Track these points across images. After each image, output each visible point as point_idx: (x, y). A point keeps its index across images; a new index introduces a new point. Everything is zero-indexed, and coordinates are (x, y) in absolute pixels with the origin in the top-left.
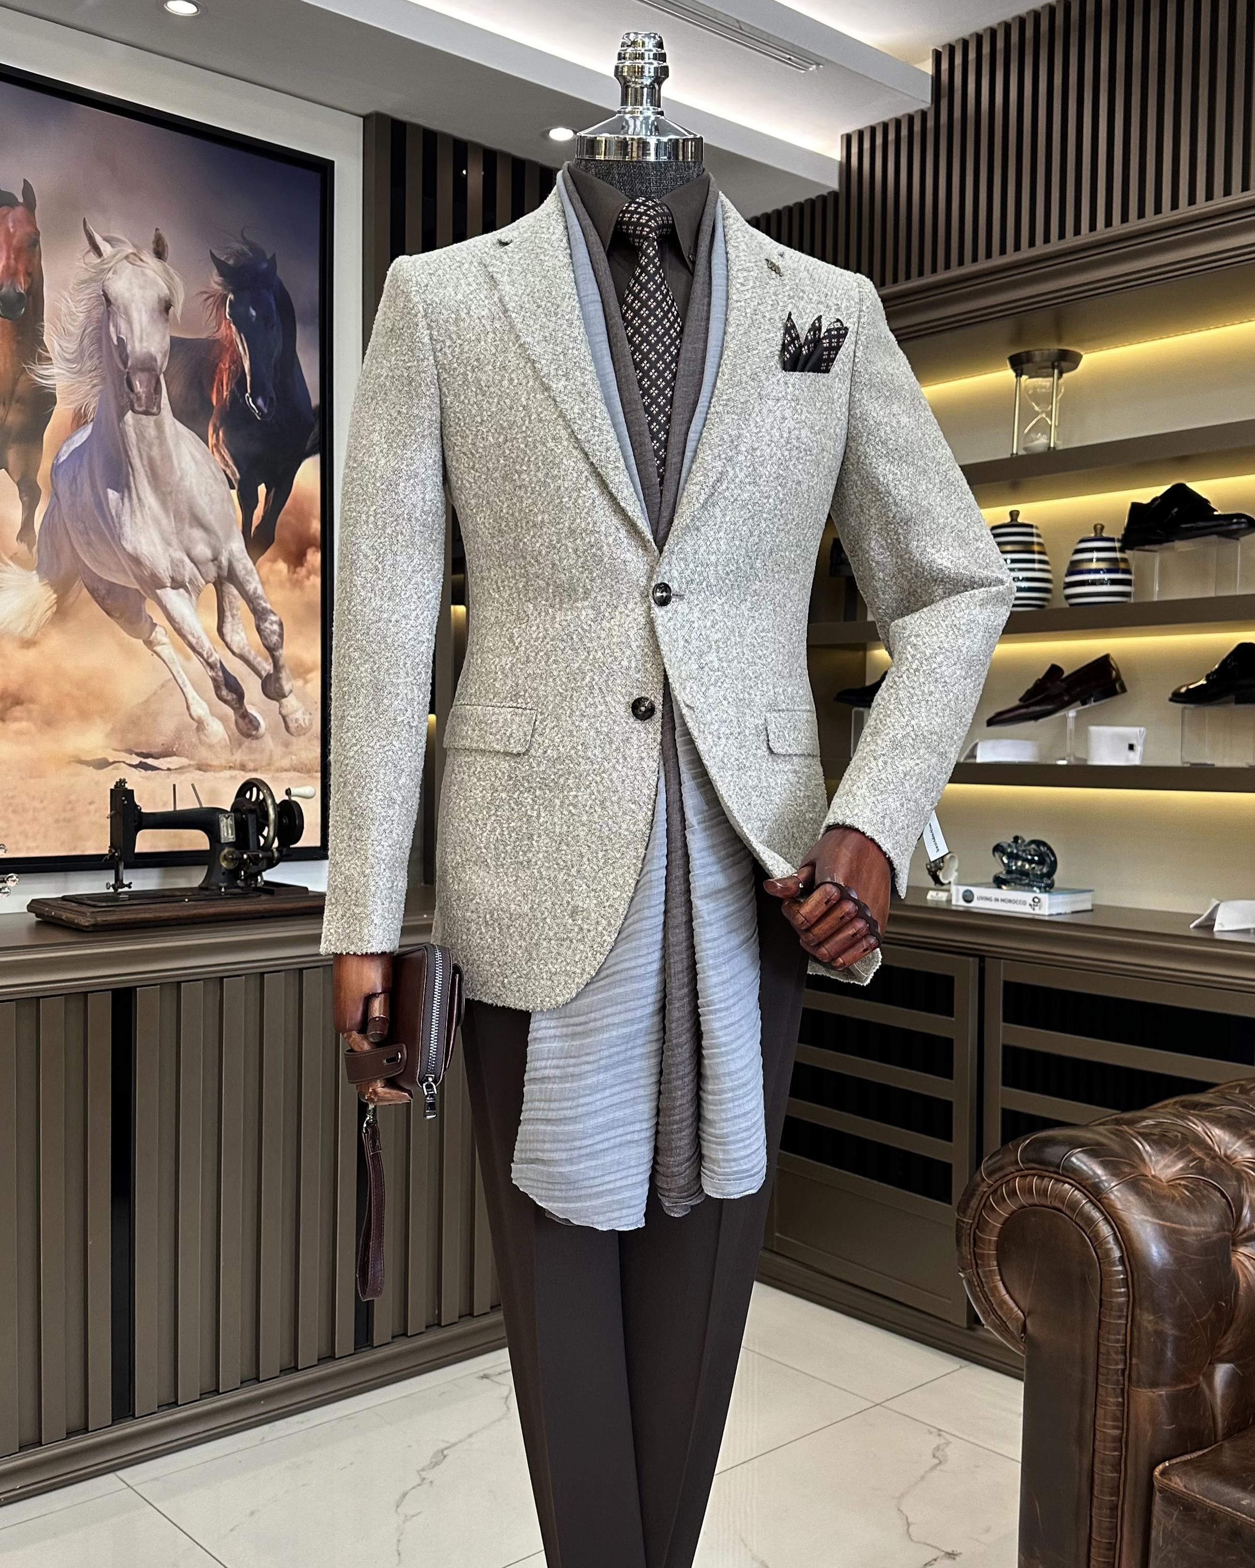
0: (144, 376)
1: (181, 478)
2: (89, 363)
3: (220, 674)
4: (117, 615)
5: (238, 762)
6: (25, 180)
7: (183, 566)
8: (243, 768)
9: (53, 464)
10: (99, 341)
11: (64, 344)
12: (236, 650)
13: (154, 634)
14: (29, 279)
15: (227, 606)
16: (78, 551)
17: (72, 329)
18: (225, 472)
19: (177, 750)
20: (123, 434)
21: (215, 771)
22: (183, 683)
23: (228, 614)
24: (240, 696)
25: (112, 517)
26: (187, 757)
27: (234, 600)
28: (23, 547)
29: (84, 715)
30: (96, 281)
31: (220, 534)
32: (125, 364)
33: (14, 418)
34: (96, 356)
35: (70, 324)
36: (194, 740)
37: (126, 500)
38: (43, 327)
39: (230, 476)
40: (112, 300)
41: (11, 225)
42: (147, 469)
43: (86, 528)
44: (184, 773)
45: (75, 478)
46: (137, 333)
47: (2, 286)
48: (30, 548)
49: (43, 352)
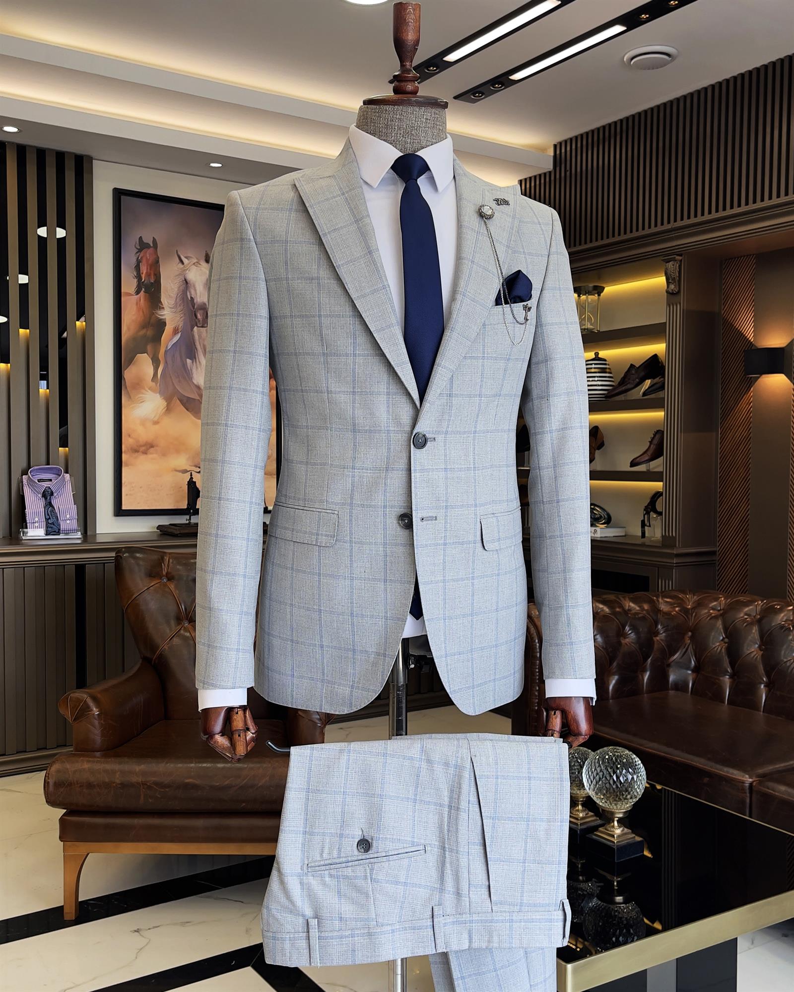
0: (201, 312)
2: (179, 309)
4: (191, 410)
6: (153, 238)
9: (165, 350)
10: (183, 299)
11: (169, 301)
14: (155, 277)
16: (176, 385)
17: (172, 295)
20: (193, 336)
25: (189, 371)
28: (154, 384)
29: (178, 451)
30: (182, 275)
32: (194, 307)
33: (150, 332)
34: (182, 305)
35: (172, 293)
37: (194, 363)
38: (161, 294)
40: (188, 282)
41: (148, 255)
42: (203, 350)
43: (178, 375)
45: (174, 356)
46: (198, 294)
47: (144, 281)
48: (156, 384)
49: (161, 306)
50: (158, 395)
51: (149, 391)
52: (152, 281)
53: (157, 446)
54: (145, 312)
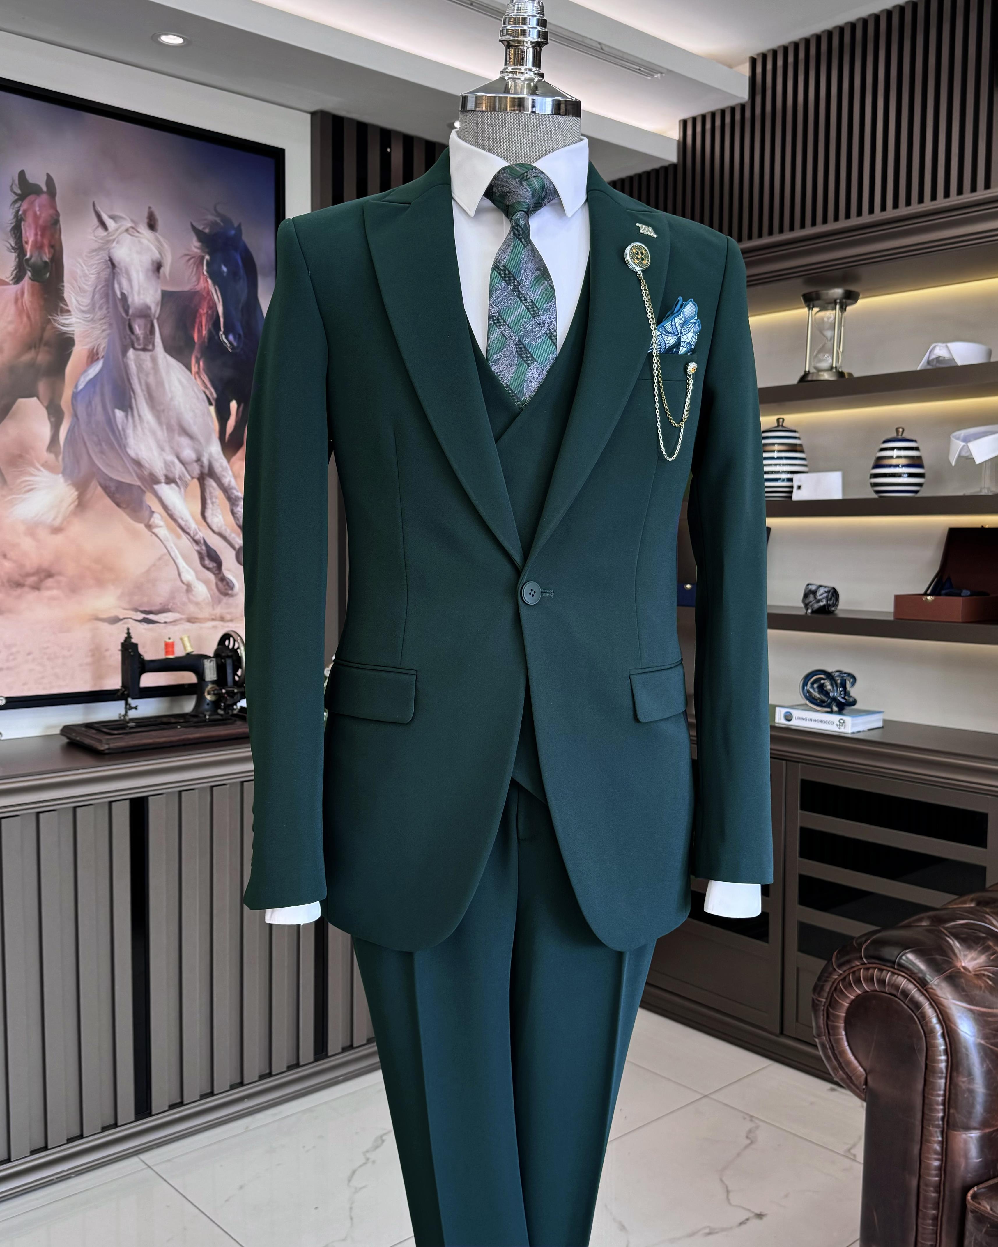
0: (141, 321)
1: (172, 399)
2: (99, 313)
3: (204, 548)
4: (124, 506)
5: (218, 615)
6: (48, 174)
7: (174, 466)
8: (222, 619)
9: (73, 392)
10: (107, 295)
11: (80, 299)
12: (216, 529)
13: (152, 520)
14: (52, 251)
15: (208, 495)
16: (94, 459)
17: (86, 287)
18: (205, 393)
19: (172, 607)
20: (126, 367)
21: (200, 622)
22: (176, 556)
23: (209, 501)
24: (219, 564)
25: (119, 431)
26: (179, 612)
27: (213, 491)
29: (100, 583)
30: (103, 250)
31: (202, 440)
32: (127, 312)
33: (43, 358)
34: (105, 308)
35: (84, 284)
36: (185, 599)
37: (130, 418)
38: (63, 286)
39: (209, 396)
40: (116, 264)
41: (37, 209)
42: (145, 393)
43: (99, 440)
44: (176, 625)
45: (90, 404)
46: (136, 288)
47: (31, 256)
48: (57, 456)
49: (64, 306)
50: (60, 479)
51: (42, 469)
52: (46, 258)
53: (60, 574)
54: (32, 316)
